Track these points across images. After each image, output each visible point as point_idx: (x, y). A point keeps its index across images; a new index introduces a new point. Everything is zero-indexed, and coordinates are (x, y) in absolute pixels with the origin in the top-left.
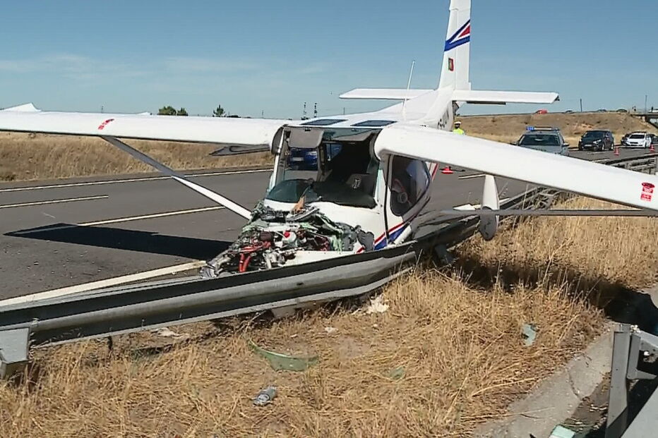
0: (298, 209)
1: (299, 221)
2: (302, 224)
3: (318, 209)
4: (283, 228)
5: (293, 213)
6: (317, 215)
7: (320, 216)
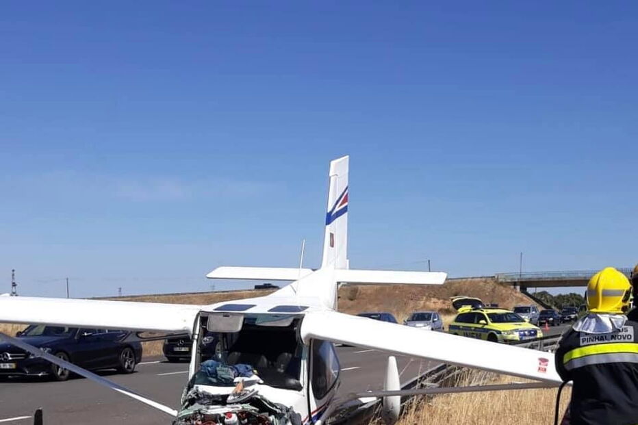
0: (239, 392)
1: (241, 403)
2: (244, 405)
3: (257, 392)
4: (227, 409)
5: (234, 395)
6: (257, 396)
7: (259, 397)
